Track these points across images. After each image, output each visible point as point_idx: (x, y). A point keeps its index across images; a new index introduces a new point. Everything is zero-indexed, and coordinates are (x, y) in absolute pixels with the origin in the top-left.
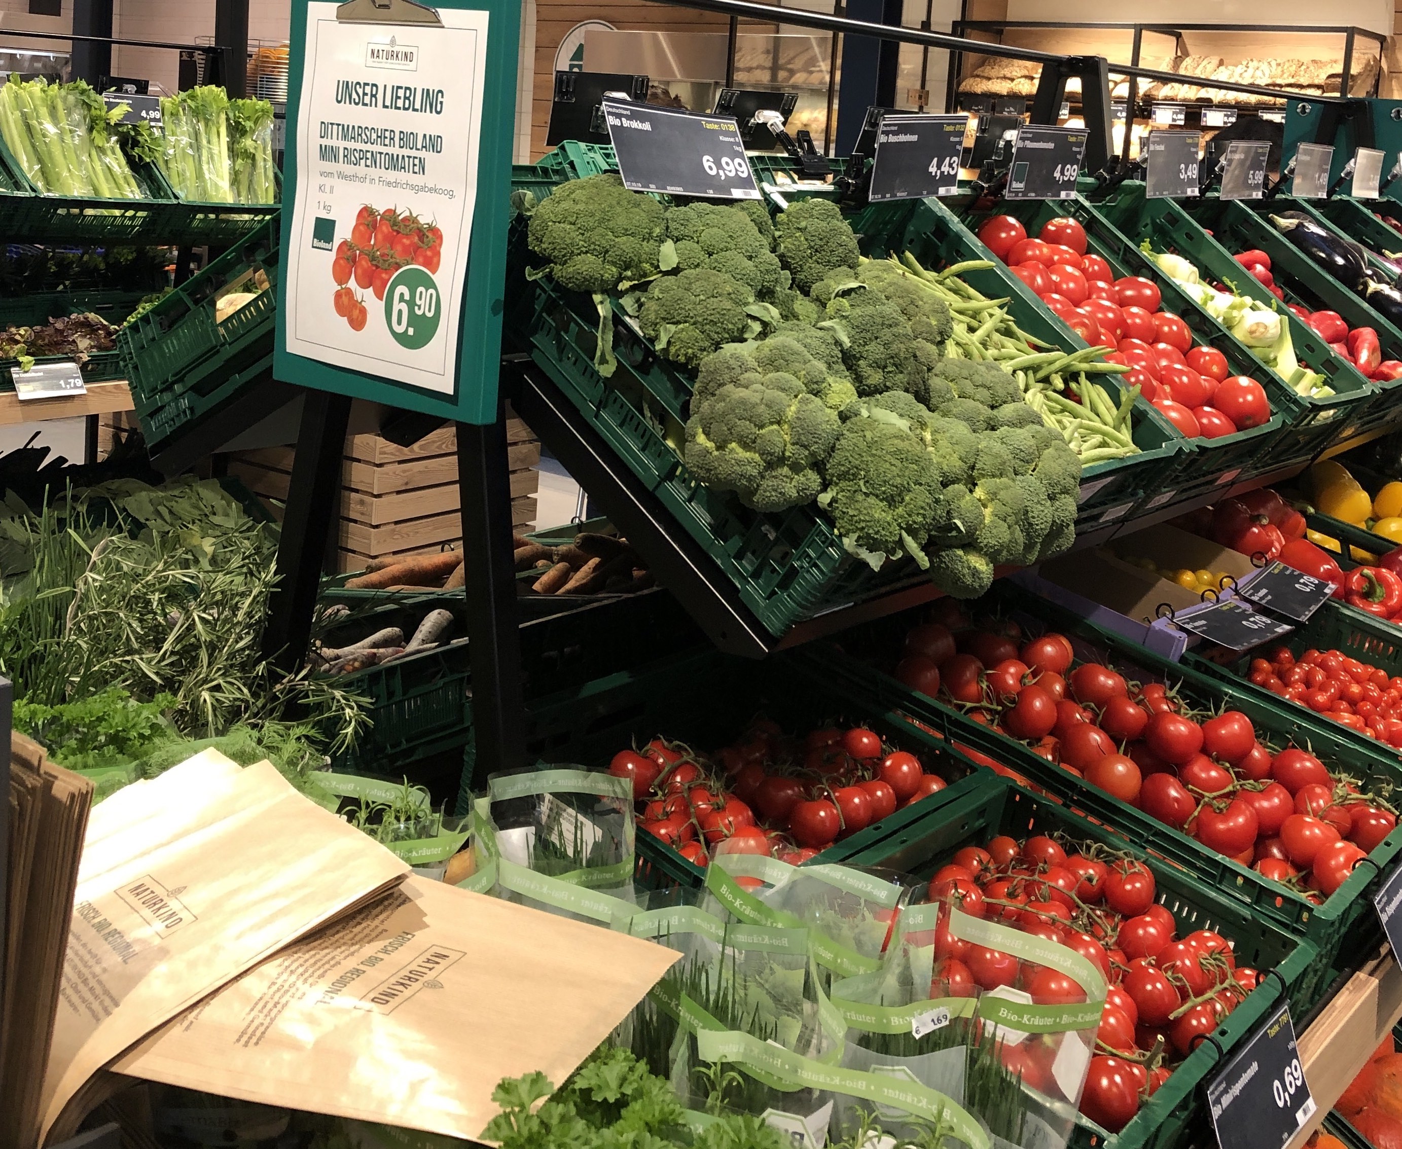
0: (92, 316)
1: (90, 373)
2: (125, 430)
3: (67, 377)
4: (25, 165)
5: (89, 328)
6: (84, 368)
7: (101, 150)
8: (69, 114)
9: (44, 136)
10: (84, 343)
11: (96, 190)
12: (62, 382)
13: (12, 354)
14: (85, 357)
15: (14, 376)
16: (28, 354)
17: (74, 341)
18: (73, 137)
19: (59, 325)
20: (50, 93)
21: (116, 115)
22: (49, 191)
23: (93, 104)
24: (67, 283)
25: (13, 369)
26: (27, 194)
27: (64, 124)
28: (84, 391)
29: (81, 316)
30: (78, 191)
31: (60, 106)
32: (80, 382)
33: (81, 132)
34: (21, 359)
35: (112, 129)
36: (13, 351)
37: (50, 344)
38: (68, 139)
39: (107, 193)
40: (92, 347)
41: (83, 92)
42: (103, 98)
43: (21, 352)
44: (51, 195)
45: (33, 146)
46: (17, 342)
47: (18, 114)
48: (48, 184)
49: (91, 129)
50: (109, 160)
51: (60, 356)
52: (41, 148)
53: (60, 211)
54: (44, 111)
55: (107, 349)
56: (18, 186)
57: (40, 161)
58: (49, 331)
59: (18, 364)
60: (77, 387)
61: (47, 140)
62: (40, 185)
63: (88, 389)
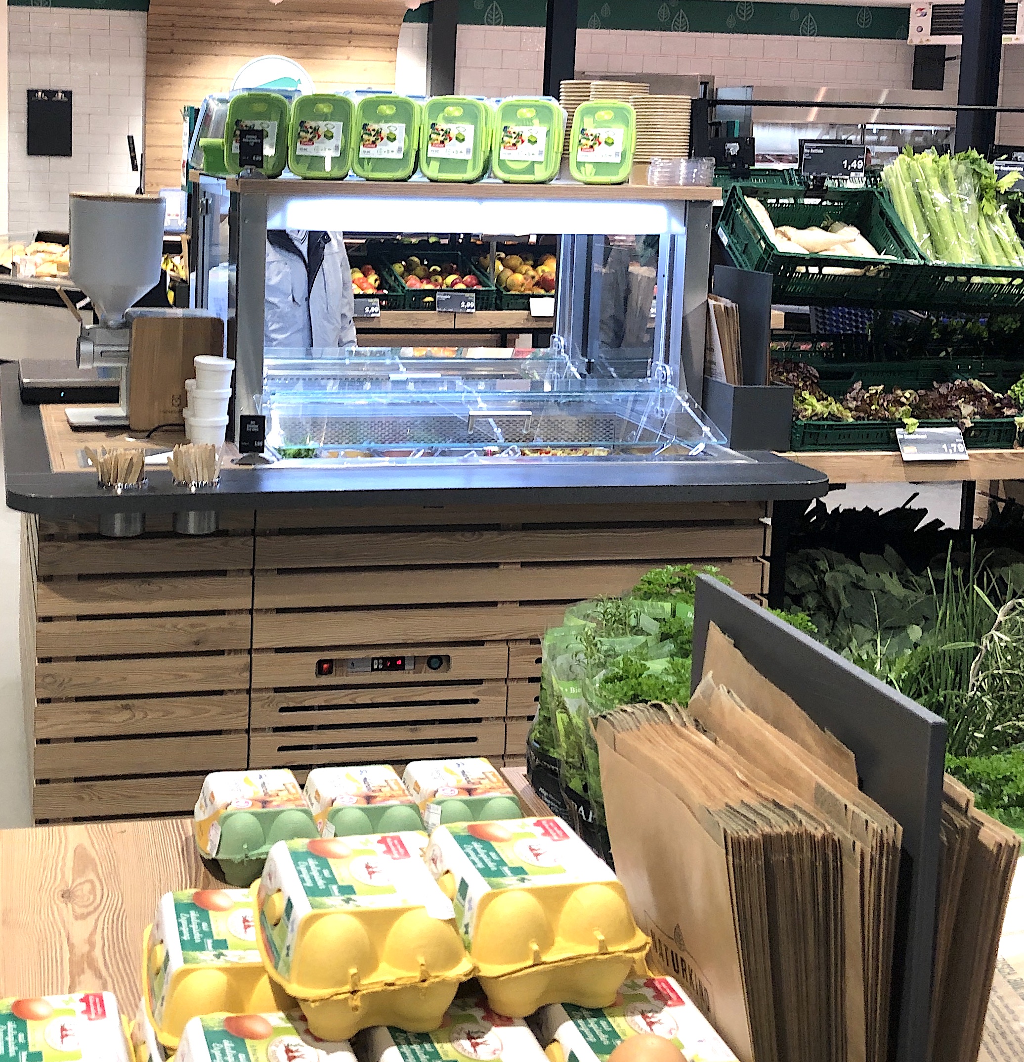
0: (976, 383)
1: (972, 439)
2: (1001, 500)
3: (949, 441)
4: (914, 234)
5: (973, 395)
6: (966, 433)
7: (990, 218)
8: (959, 183)
9: (934, 205)
10: (967, 409)
11: (983, 258)
12: (945, 446)
13: (898, 416)
14: (968, 423)
15: (899, 437)
16: (913, 416)
17: (957, 406)
18: (962, 206)
19: (943, 390)
20: (941, 163)
21: (1006, 183)
22: (937, 259)
23: (984, 173)
24: (949, 350)
25: (898, 430)
26: (916, 262)
27: (954, 193)
28: (966, 457)
29: (965, 383)
30: (964, 257)
31: (951, 176)
32: (962, 447)
33: (972, 200)
34: (905, 420)
35: (1000, 197)
36: (899, 412)
37: (933, 408)
38: (957, 207)
39: (995, 261)
40: (975, 414)
41: (974, 161)
42: (993, 167)
43: (905, 414)
44: (939, 262)
45: (924, 215)
46: (903, 404)
47: (909, 184)
48: (936, 251)
49: (980, 198)
50: (998, 227)
51: (944, 420)
52: (931, 217)
53: (947, 279)
54: (935, 181)
55: (990, 416)
56: (907, 254)
57: (929, 229)
58: (934, 395)
59: (903, 426)
60: (959, 451)
61: (937, 209)
62: (929, 253)
63: (969, 455)
